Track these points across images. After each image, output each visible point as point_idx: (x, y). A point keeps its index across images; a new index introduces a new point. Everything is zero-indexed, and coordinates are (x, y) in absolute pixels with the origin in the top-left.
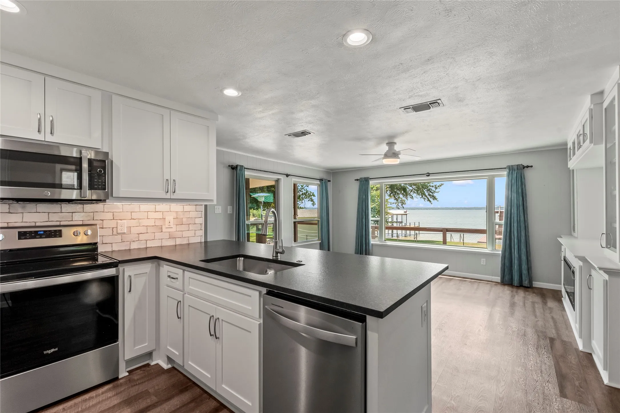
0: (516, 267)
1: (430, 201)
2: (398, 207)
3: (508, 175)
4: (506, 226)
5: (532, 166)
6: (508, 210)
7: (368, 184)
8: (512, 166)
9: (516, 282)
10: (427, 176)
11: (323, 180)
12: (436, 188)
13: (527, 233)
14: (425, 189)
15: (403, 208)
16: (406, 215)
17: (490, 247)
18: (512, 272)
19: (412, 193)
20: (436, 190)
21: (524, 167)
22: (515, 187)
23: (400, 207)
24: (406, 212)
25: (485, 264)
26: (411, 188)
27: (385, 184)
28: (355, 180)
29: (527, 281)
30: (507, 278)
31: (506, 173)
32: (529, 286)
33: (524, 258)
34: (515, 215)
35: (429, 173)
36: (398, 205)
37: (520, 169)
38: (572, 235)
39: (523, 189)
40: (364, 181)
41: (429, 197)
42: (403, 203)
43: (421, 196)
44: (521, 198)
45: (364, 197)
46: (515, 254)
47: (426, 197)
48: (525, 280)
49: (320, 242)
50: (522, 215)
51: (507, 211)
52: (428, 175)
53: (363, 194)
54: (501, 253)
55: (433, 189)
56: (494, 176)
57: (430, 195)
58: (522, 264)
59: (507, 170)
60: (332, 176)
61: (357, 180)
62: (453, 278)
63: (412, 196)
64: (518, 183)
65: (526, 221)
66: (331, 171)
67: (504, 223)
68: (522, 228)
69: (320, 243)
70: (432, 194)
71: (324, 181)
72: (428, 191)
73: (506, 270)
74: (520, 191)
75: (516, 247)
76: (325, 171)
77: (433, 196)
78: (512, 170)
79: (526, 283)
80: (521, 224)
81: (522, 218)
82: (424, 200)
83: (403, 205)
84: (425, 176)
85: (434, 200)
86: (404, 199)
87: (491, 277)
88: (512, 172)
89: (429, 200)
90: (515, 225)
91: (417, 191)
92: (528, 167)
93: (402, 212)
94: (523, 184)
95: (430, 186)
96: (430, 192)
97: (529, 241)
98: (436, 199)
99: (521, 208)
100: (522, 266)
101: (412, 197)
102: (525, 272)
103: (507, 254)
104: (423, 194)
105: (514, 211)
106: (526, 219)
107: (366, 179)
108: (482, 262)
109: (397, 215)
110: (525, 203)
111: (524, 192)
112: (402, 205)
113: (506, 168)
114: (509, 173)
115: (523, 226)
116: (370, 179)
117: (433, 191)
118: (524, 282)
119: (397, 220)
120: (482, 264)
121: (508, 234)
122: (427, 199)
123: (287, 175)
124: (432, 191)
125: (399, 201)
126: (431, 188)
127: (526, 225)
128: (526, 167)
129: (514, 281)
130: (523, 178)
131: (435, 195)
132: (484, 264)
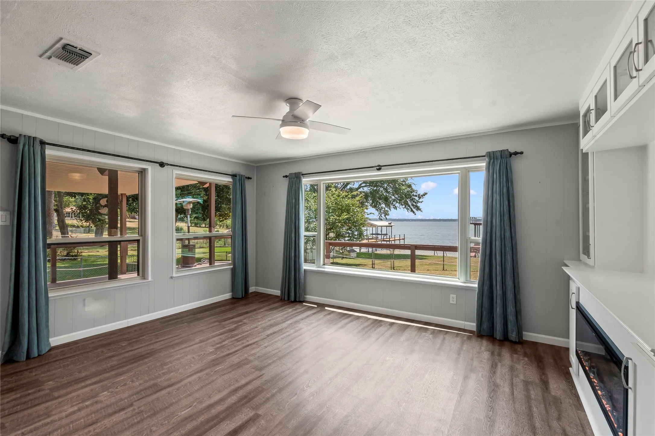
0: (498, 310)
1: (414, 212)
2: (381, 218)
3: (488, 168)
4: (484, 246)
5: (522, 153)
6: (487, 220)
7: (300, 181)
8: (494, 152)
9: (498, 334)
10: (378, 170)
11: (236, 176)
12: (420, 198)
13: (514, 256)
14: (409, 199)
15: (386, 219)
16: (392, 226)
17: (463, 277)
18: (493, 317)
19: (394, 203)
20: (419, 200)
21: (511, 155)
22: (498, 185)
23: (383, 218)
24: (390, 224)
25: (455, 303)
26: (393, 197)
27: (324, 183)
28: (284, 177)
29: (515, 333)
30: (485, 326)
31: (484, 164)
32: (517, 341)
33: (510, 296)
34: (498, 228)
35: (379, 166)
36: (381, 216)
37: (505, 158)
38: (581, 260)
39: (510, 189)
40: (294, 178)
41: (412, 207)
42: (386, 214)
43: (404, 206)
44: (506, 203)
45: (294, 201)
46: (498, 290)
47: (410, 207)
48: (512, 332)
49: (232, 267)
50: (507, 228)
51: (486, 222)
52: (379, 168)
53: (293, 196)
54: (476, 286)
55: (417, 198)
56: (468, 170)
57: (413, 205)
58: (507, 304)
59: (487, 159)
60: (255, 171)
61: (286, 176)
62: (409, 325)
63: (396, 206)
64: (501, 180)
65: (513, 238)
66: (254, 165)
67: (482, 241)
68: (507, 248)
69: (232, 269)
70: (415, 204)
71: (238, 177)
72: (412, 200)
73: (484, 313)
74: (505, 190)
75: (499, 278)
76: (243, 164)
77: (417, 206)
78: (494, 159)
79: (513, 336)
80: (506, 243)
81: (508, 234)
82: (407, 210)
83: (387, 216)
84: (375, 170)
85: (417, 210)
86: (386, 209)
87: (463, 322)
88: (494, 162)
89: (412, 211)
90: (498, 243)
91: (400, 200)
92: (516, 153)
93: (386, 223)
94: (509, 180)
95: (413, 195)
96: (414, 202)
97: (518, 268)
98: (420, 210)
99: (506, 217)
100: (507, 308)
101: (395, 208)
102: (511, 318)
103: (486, 288)
104: (406, 204)
105: (497, 221)
106: (513, 235)
107: (297, 176)
108: (451, 299)
109: (381, 227)
110: (512, 210)
111: (510, 192)
112: (385, 216)
113: (484, 156)
114: (489, 163)
115: (509, 246)
116: (302, 175)
117: (417, 200)
118: (510, 334)
119: (381, 232)
120: (451, 302)
121: (487, 258)
122: (410, 209)
123: (162, 165)
124: (415, 201)
125: (381, 212)
126: (414, 197)
127: (513, 244)
128: (513, 154)
129: (496, 331)
130: (509, 170)
131: (419, 205)
132: (453, 303)
